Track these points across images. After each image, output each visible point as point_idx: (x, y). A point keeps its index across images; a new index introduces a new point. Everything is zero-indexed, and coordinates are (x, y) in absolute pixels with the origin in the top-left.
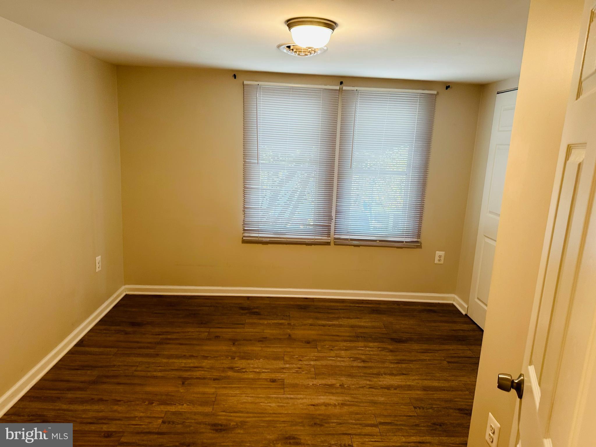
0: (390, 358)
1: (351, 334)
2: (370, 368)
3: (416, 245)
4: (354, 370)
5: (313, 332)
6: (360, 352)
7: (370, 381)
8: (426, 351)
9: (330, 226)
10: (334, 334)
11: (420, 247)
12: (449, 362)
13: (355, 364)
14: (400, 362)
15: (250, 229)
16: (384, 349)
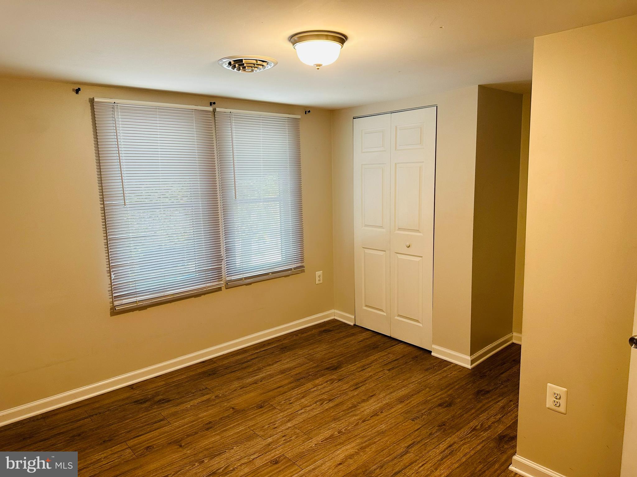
0: (345, 387)
1: (289, 380)
2: (341, 403)
3: (300, 270)
4: (332, 412)
5: (252, 394)
6: (316, 393)
7: (356, 415)
8: (363, 368)
9: (221, 268)
10: (275, 386)
11: (303, 271)
12: (389, 370)
13: (326, 406)
14: (357, 386)
15: (121, 294)
16: (332, 381)
